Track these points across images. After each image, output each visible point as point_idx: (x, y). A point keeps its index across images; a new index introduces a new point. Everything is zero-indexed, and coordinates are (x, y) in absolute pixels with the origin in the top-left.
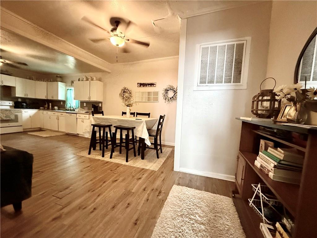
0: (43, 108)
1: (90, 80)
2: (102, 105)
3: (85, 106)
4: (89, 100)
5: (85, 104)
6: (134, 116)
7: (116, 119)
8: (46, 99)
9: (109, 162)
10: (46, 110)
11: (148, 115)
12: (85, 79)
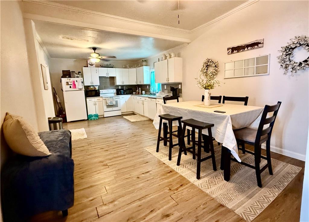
0: (135, 93)
1: (168, 58)
2: (181, 87)
3: (166, 89)
4: (167, 82)
5: (165, 86)
6: (220, 102)
7: (186, 110)
8: (136, 84)
9: (174, 171)
10: (137, 95)
11: (245, 100)
12: (164, 58)
